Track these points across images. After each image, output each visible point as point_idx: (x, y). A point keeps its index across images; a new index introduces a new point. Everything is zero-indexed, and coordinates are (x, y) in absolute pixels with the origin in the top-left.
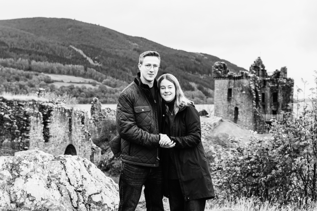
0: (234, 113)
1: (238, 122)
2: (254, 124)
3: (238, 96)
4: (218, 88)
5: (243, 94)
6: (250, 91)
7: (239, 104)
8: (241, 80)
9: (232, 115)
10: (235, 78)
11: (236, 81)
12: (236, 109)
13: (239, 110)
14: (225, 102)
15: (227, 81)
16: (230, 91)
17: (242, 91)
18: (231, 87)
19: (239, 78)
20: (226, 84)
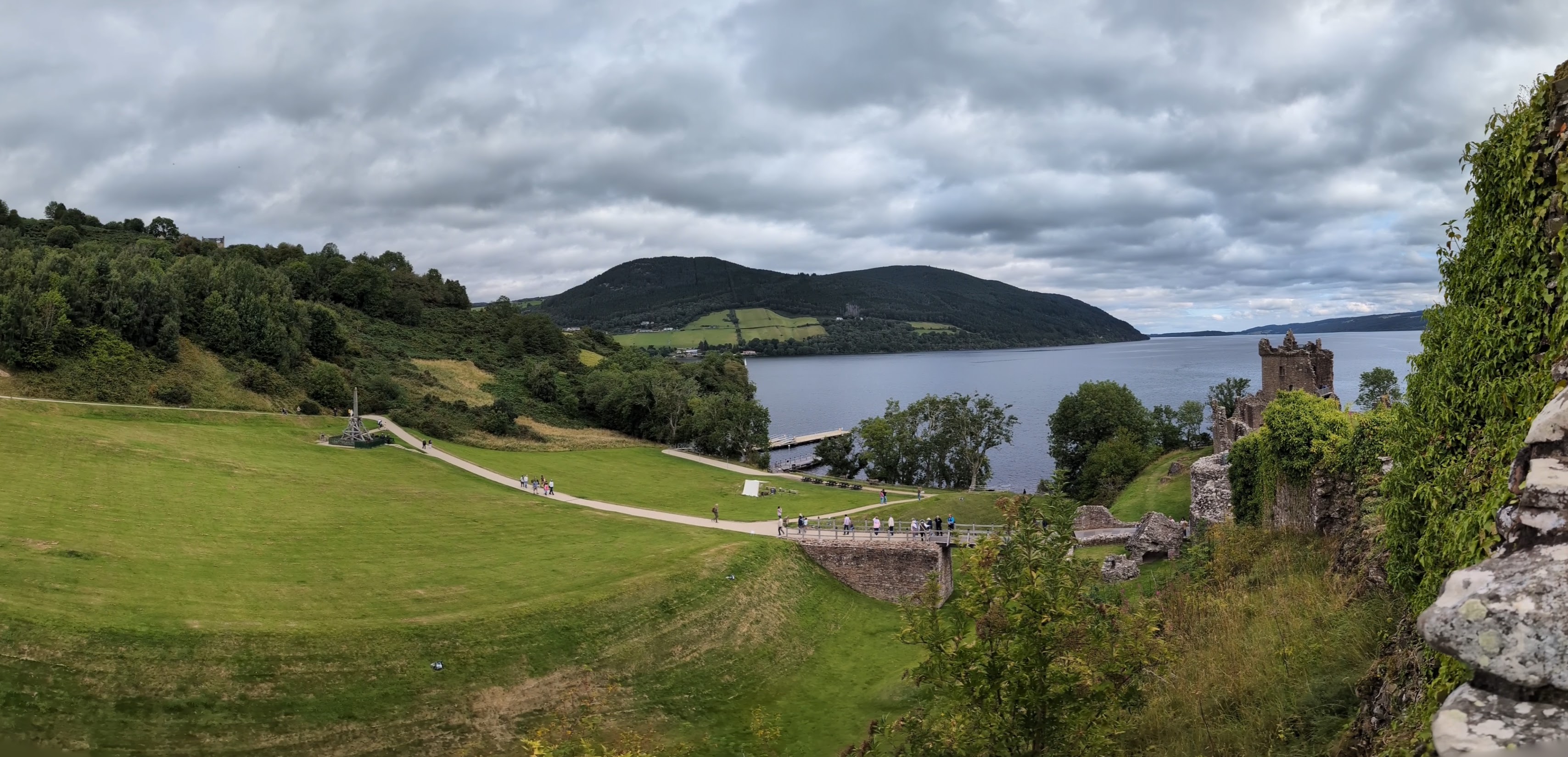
4: (1266, 365)
7: (1294, 383)
11: (1289, 358)
12: (1291, 386)
14: (1277, 380)
19: (1293, 355)
20: (1275, 361)
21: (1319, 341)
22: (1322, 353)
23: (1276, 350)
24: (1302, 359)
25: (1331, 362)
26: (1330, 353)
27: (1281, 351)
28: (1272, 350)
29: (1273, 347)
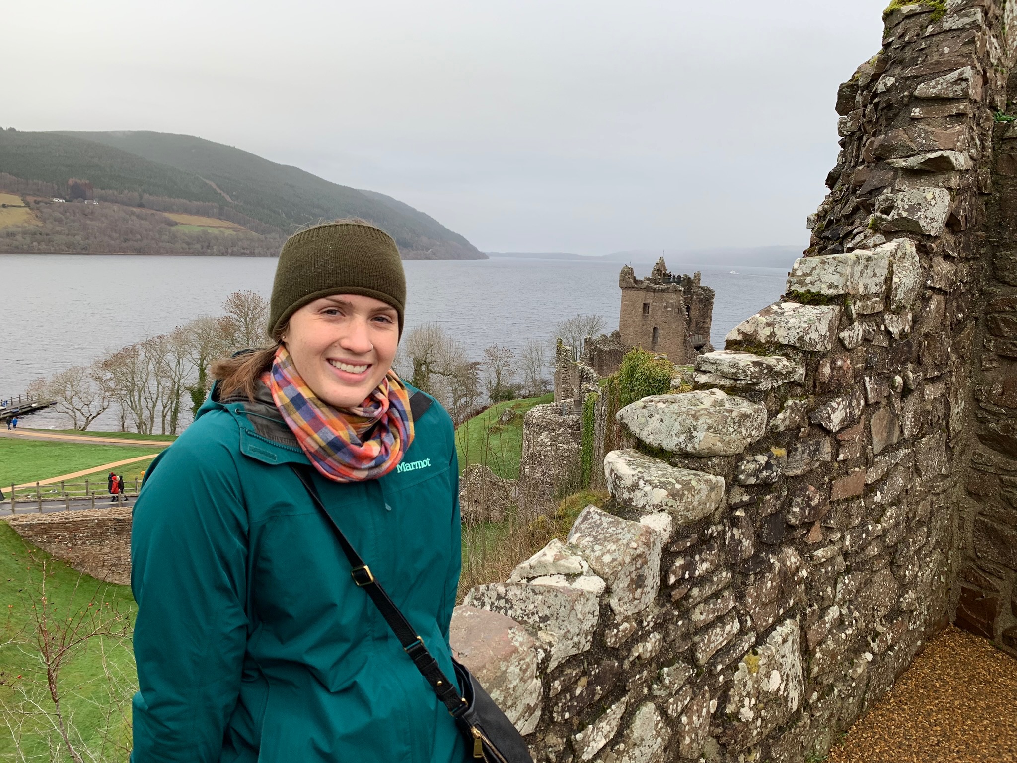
0: (651, 335)
1: (657, 347)
2: (684, 352)
3: (660, 314)
4: (627, 301)
5: (668, 312)
6: (680, 310)
7: (660, 325)
8: (665, 295)
9: (649, 337)
10: (655, 291)
11: (656, 294)
12: (655, 329)
13: (660, 332)
14: (638, 320)
15: (642, 294)
16: (646, 305)
17: (666, 307)
18: (647, 301)
19: (663, 291)
20: (640, 297)
21: (697, 276)
22: (700, 290)
23: (642, 282)
24: (674, 296)
25: (711, 304)
26: (710, 290)
27: (646, 283)
28: (636, 281)
29: (638, 278)
